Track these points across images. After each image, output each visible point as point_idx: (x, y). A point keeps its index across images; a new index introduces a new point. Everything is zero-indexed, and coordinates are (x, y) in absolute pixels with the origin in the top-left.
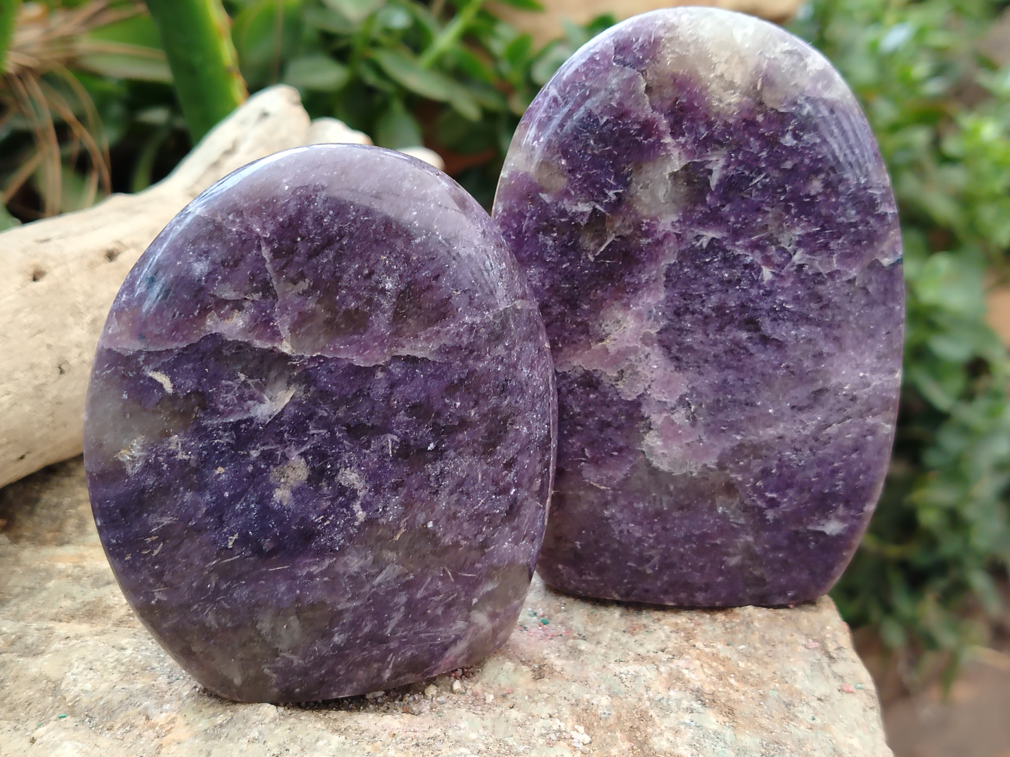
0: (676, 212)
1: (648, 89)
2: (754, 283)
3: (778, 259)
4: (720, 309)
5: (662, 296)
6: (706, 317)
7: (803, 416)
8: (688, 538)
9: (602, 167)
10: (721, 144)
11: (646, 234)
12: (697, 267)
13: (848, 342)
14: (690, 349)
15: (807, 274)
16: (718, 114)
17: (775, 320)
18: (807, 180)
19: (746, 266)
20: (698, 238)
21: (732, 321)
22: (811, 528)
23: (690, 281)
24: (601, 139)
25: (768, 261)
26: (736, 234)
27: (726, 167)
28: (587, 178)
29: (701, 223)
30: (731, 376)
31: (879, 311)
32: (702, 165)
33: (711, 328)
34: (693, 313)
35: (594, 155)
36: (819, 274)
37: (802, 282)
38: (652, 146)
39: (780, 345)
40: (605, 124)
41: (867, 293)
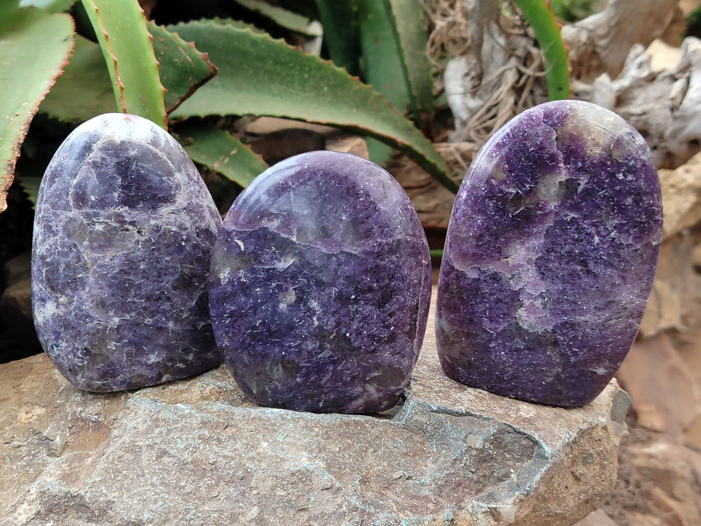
0: (558, 201)
1: (557, 139)
2: (589, 243)
3: (603, 233)
4: (570, 253)
5: (542, 241)
6: (562, 255)
7: (600, 313)
8: (529, 365)
9: (525, 172)
10: (587, 172)
11: (541, 209)
12: (562, 230)
13: (628, 280)
14: (550, 270)
15: (616, 243)
16: (589, 157)
17: (596, 263)
18: (625, 198)
19: (587, 234)
20: (566, 216)
21: (574, 259)
22: (590, 369)
23: (557, 236)
24: (528, 158)
25: (598, 233)
26: (585, 217)
27: (586, 184)
28: (517, 176)
29: (570, 209)
30: (568, 287)
31: (647, 267)
32: (576, 180)
33: (563, 262)
34: (556, 252)
35: (523, 165)
36: (622, 244)
37: (613, 247)
38: (553, 166)
39: (596, 276)
40: (532, 151)
41: (643, 257)
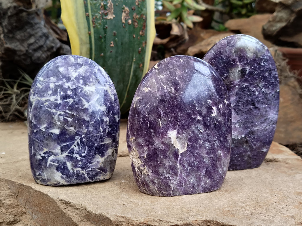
0: (239, 79)
1: (234, 52)
2: (254, 95)
3: (259, 90)
4: (247, 101)
5: (235, 98)
6: (244, 103)
7: (262, 125)
8: (237, 154)
9: (224, 69)
10: (249, 64)
11: (232, 84)
12: (242, 91)
13: (272, 108)
14: (240, 110)
15: (265, 93)
16: (249, 58)
17: (258, 103)
18: (265, 73)
19: (253, 91)
20: (243, 85)
21: (249, 104)
22: (261, 150)
23: (241, 94)
24: (224, 63)
25: (257, 90)
26: (251, 84)
27: (250, 69)
28: (220, 71)
29: (244, 82)
30: (248, 116)
31: (277, 102)
32: (245, 69)
33: (245, 105)
34: (241, 102)
35: (222, 66)
36: (267, 93)
37: (264, 95)
38: (235, 64)
39: (259, 109)
40: (225, 59)
41: (275, 98)
